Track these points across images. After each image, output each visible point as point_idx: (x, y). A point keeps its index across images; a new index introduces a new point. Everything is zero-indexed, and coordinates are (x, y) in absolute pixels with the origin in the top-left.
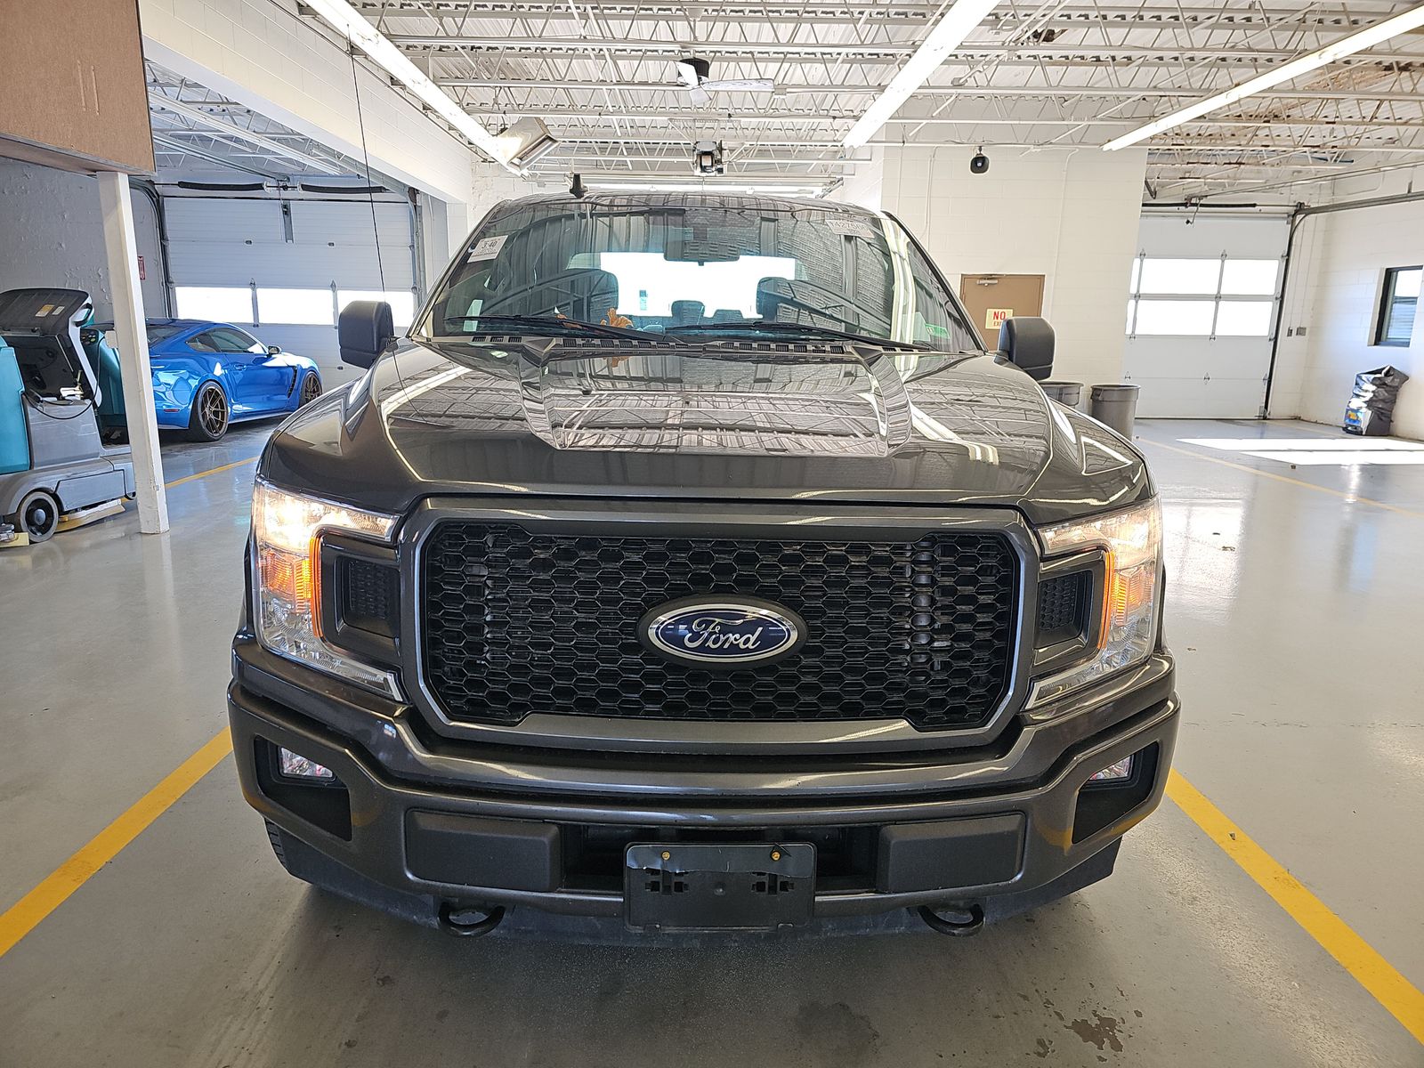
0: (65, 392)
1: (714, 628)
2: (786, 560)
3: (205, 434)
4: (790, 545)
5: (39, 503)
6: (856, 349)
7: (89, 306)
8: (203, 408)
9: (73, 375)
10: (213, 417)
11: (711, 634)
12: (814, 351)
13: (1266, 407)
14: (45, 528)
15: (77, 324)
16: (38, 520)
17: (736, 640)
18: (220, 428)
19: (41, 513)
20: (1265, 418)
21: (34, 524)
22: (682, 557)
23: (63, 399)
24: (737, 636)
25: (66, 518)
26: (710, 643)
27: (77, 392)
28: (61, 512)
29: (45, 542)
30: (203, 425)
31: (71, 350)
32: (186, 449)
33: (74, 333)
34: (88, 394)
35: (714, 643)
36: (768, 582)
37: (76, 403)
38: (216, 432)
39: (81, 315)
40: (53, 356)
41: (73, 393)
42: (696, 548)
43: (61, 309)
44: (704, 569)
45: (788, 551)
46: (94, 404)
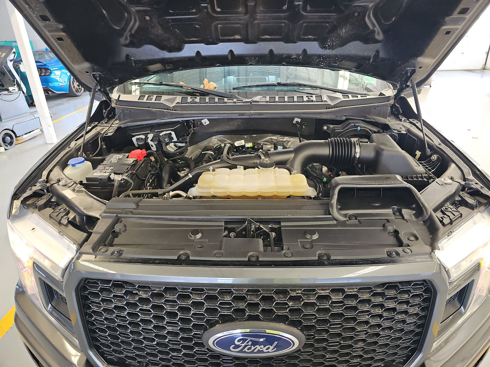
0: (11, 89)
1: (248, 343)
2: (292, 299)
3: (76, 94)
4: (295, 290)
5: (6, 134)
6: (329, 97)
7: (14, 53)
8: (73, 84)
9: (14, 82)
10: (78, 87)
11: (246, 346)
12: (307, 101)
13: (485, 64)
14: (11, 143)
15: (11, 61)
16: (8, 141)
17: (261, 348)
18: (81, 91)
19: (8, 138)
20: (484, 69)
21: (6, 143)
22: (228, 298)
23: (10, 92)
24: (262, 346)
25: (19, 138)
26: (246, 349)
27: (16, 88)
28: (16, 137)
29: (12, 149)
30: (74, 90)
31: (10, 71)
32: (69, 100)
33: (10, 65)
34: (20, 89)
35: (248, 349)
36: (280, 313)
37: (16, 93)
38: (80, 93)
39: (12, 56)
40: (4, 74)
41: (14, 89)
42: (236, 293)
43: (4, 54)
44: (242, 305)
45: (293, 294)
46: (23, 93)
